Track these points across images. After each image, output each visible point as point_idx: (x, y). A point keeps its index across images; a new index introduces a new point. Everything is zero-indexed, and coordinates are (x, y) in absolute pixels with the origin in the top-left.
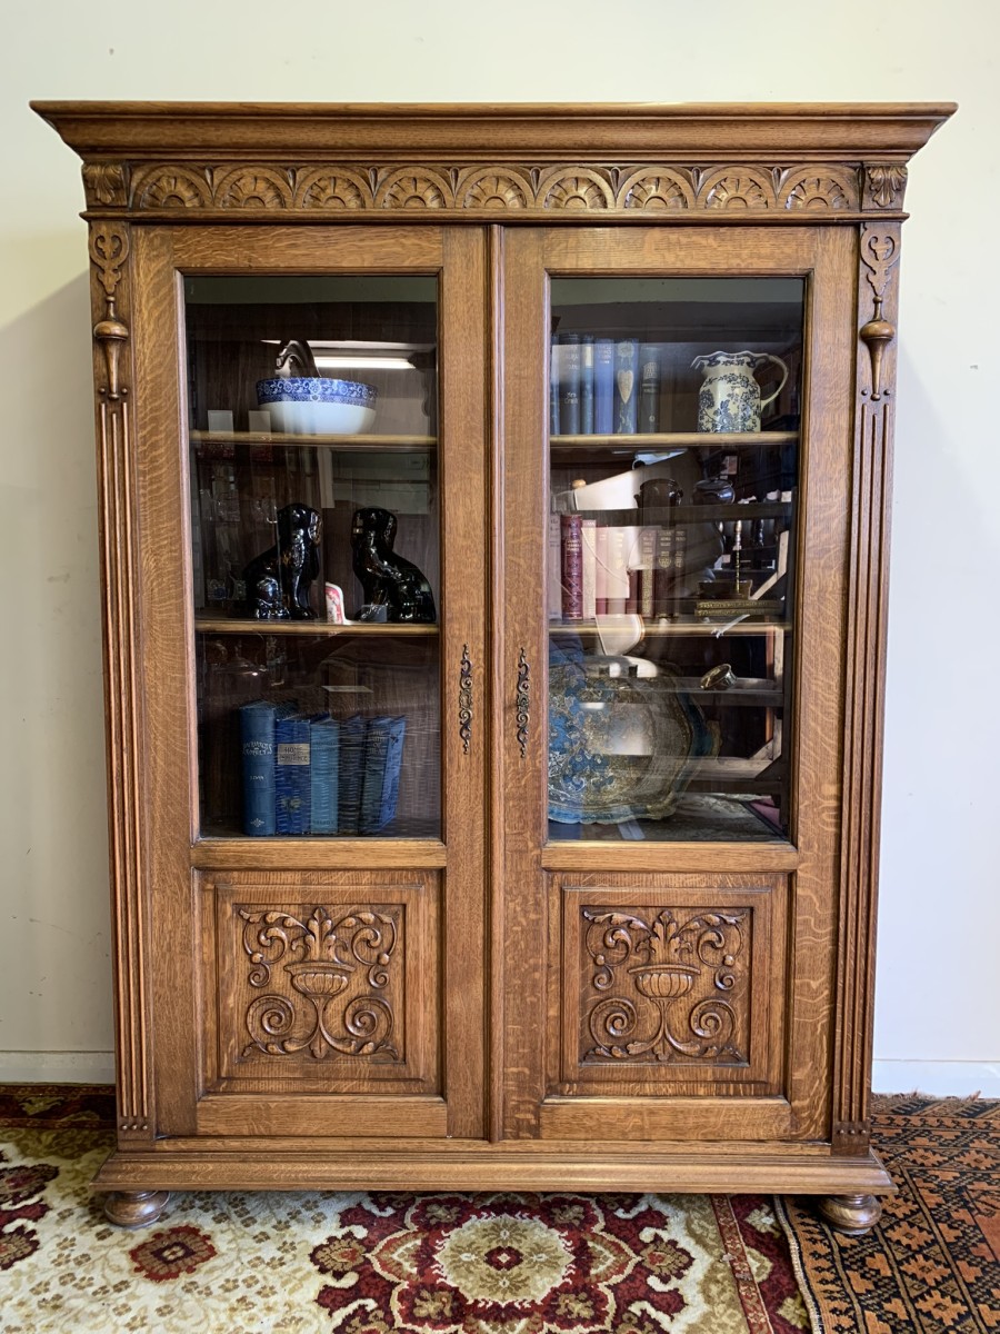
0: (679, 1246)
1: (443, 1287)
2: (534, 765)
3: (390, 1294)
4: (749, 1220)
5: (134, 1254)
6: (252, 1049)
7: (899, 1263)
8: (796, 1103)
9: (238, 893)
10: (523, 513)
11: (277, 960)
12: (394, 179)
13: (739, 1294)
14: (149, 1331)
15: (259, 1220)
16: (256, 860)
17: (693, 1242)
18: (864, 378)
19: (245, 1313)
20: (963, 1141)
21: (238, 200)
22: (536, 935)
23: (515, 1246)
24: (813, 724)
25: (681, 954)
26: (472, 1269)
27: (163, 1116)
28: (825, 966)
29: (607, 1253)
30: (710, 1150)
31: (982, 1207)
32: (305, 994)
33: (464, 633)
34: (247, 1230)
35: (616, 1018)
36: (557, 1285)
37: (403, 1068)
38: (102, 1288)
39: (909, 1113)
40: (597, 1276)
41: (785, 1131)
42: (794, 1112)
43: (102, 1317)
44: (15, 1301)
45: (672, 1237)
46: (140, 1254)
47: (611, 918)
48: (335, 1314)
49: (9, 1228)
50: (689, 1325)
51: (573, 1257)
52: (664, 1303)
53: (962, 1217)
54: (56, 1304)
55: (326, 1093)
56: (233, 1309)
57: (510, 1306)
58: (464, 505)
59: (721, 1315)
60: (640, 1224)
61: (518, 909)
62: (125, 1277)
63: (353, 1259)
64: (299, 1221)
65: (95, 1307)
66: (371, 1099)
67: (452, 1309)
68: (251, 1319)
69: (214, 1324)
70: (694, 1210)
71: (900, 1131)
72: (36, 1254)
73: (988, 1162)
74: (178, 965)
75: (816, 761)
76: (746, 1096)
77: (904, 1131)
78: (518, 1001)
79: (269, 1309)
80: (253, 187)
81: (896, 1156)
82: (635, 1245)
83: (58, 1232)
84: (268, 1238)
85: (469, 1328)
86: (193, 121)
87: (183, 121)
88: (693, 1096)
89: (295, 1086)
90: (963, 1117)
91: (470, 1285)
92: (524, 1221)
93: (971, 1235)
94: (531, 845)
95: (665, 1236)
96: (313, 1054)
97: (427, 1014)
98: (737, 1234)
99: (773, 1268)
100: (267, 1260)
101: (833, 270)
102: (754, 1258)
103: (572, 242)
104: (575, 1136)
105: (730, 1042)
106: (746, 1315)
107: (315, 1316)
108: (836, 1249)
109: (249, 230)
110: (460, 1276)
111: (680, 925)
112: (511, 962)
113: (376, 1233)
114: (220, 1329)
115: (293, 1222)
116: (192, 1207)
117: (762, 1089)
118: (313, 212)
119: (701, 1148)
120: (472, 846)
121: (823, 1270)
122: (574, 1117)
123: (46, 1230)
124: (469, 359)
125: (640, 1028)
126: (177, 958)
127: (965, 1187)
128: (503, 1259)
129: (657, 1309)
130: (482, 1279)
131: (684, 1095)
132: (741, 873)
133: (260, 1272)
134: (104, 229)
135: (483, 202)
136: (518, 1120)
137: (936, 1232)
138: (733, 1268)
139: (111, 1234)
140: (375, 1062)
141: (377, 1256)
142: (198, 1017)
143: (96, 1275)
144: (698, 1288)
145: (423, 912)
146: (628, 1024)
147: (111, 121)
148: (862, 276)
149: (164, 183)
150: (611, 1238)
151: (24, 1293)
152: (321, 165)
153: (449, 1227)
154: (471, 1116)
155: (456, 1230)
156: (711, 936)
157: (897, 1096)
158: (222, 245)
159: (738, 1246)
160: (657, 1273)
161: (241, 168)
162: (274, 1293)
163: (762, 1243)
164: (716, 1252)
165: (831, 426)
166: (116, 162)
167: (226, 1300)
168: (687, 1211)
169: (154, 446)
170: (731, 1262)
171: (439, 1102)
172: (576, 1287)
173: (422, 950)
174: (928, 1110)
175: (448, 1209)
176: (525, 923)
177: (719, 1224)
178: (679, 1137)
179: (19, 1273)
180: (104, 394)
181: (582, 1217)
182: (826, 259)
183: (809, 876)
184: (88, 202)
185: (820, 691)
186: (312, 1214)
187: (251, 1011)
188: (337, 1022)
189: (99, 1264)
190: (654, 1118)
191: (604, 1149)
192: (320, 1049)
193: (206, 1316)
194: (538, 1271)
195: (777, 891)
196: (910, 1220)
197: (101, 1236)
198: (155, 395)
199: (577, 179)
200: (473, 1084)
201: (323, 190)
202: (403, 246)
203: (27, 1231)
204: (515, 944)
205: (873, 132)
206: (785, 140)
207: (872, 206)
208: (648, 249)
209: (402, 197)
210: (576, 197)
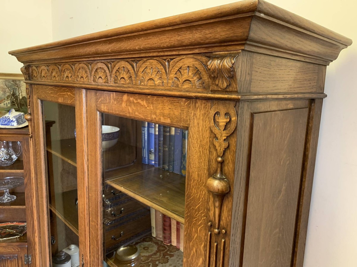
12: (63, 69)
18: (210, 214)
118: (52, 82)
134: (27, 87)
148: (211, 140)
158: (42, 92)
161: (41, 66)
182: (195, 120)
198: (37, 137)
199: (101, 68)
205: (207, 32)
206: (161, 43)
207: (215, 88)
208: (124, 105)
209: (65, 76)
210: (100, 77)
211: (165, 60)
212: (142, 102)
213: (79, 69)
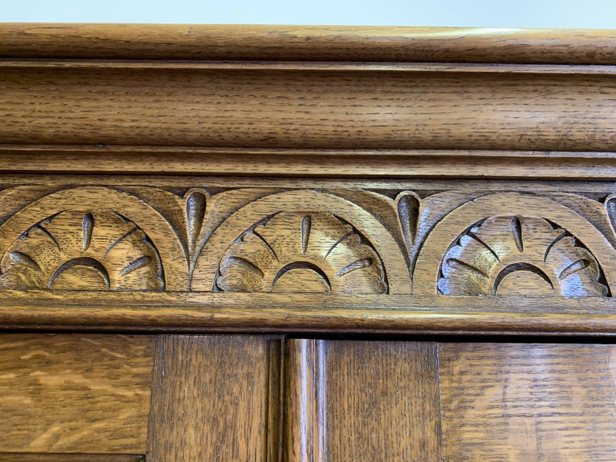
12: (34, 214)
135: (269, 275)
199: (517, 221)
202: (37, 390)
209: (48, 259)
210: (519, 267)
213: (268, 219)
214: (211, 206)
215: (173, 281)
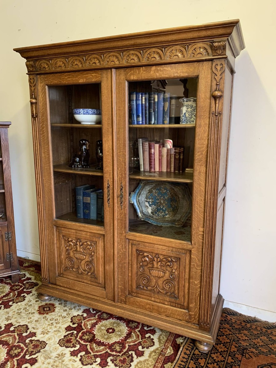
0: (153, 341)
1: (93, 333)
2: (124, 212)
3: (81, 331)
4: (176, 339)
5: (39, 307)
6: (66, 269)
7: (208, 363)
8: (190, 313)
9: (63, 233)
10: (121, 146)
11: (71, 249)
12: (89, 58)
13: (158, 357)
14: (31, 325)
15: (67, 306)
16: (65, 226)
17: (158, 340)
18: (213, 109)
19: (50, 326)
20: (258, 335)
21: (57, 67)
22: (125, 254)
23: (115, 329)
24: (196, 210)
25: (161, 267)
26: (102, 331)
27: (50, 279)
28: (199, 278)
29: (135, 337)
30: (167, 319)
31: (247, 356)
32: (77, 258)
33: (108, 177)
34: (64, 308)
35: (145, 279)
36: (117, 341)
37: (96, 280)
38: (29, 313)
39: (248, 323)
40: (128, 342)
41: (187, 319)
42: (190, 315)
43: (25, 319)
44: (13, 311)
45: (153, 338)
46: (41, 307)
47: (143, 254)
48: (67, 332)
49: (22, 295)
50: (140, 361)
51: (126, 335)
52: (138, 354)
53: (238, 357)
54: (19, 314)
55: (81, 282)
56: (49, 325)
57: (103, 343)
58: (107, 144)
59: (150, 361)
60: (148, 332)
61: (121, 248)
62: (35, 311)
63: (79, 321)
64: (75, 309)
65: (25, 316)
66: (90, 285)
67: (91, 339)
68: (51, 328)
69: (43, 327)
70: (164, 332)
71: (241, 327)
72: (23, 302)
73: (261, 344)
74: (52, 247)
75: (197, 221)
76: (177, 307)
77: (242, 327)
78: (121, 270)
79: (56, 327)
80: (60, 64)
81: (233, 334)
82: (143, 337)
83: (30, 298)
84: (66, 311)
85: (91, 345)
86: (45, 49)
87: (42, 50)
88: (164, 304)
89: (75, 279)
90: (265, 328)
91: (98, 335)
92: (122, 323)
93: (236, 363)
94: (124, 232)
95: (152, 337)
96: (78, 272)
97: (102, 269)
98: (170, 342)
99: (173, 354)
100: (63, 316)
101: (205, 75)
102: (170, 349)
103: (132, 72)
104: (134, 306)
105: (174, 292)
106: (156, 363)
107: (63, 332)
108: (192, 354)
109: (60, 74)
110: (98, 332)
111: (161, 259)
112: (119, 260)
113: (88, 316)
114: (44, 328)
115: (74, 309)
116: (56, 300)
117: (182, 307)
118: (72, 69)
119: (165, 318)
120: (110, 231)
121: (185, 358)
122: (134, 302)
123: (28, 297)
124: (108, 105)
125: (151, 283)
126: (52, 245)
127: (247, 349)
128: (111, 331)
129: (135, 354)
130: (102, 334)
131: (162, 303)
132: (177, 248)
133: (60, 318)
134: (31, 77)
135: (110, 63)
136: (121, 299)
137: (227, 358)
138: (162, 350)
139: (38, 301)
140: (91, 277)
141: (84, 322)
142: (56, 259)
143: (30, 309)
144: (149, 352)
145: (100, 244)
146: (147, 282)
147: (29, 51)
148: (213, 77)
149: (42, 65)
150: (139, 333)
151: (16, 310)
152: (73, 56)
153: (104, 319)
154: (111, 295)
155: (105, 321)
156: (169, 264)
157: (249, 317)
158: (54, 79)
159: (168, 345)
160: (142, 346)
161: (57, 59)
162: (59, 324)
163: (175, 346)
164: (161, 345)
165: (203, 123)
166: (32, 61)
167: (49, 322)
168: (162, 332)
169: (43, 128)
170: (163, 349)
171: (104, 290)
172: (121, 342)
173: (100, 253)
174: (255, 323)
175: (107, 315)
176: (122, 251)
177: (168, 338)
178: (159, 313)
179: (18, 305)
180: (33, 116)
181: (136, 326)
182: (203, 71)
183: (195, 252)
184: (28, 71)
185: (199, 201)
186: (78, 308)
187: (66, 260)
188: (83, 266)
189: (32, 307)
190: (153, 307)
191: (141, 311)
192: (80, 272)
193: (43, 325)
194: (115, 336)
195: (187, 255)
196: (221, 353)
197: (36, 301)
198: (43, 116)
199: (133, 54)
200: (111, 288)
201: (74, 63)
202: (92, 76)
203: (25, 296)
204: (120, 256)
205: (214, 31)
206: (187, 37)
207: (216, 54)
208: (152, 72)
209: (91, 63)
210: (132, 59)
211: (186, 45)
212: (167, 69)
213: (109, 57)
214: (104, 56)
215: (102, 64)
